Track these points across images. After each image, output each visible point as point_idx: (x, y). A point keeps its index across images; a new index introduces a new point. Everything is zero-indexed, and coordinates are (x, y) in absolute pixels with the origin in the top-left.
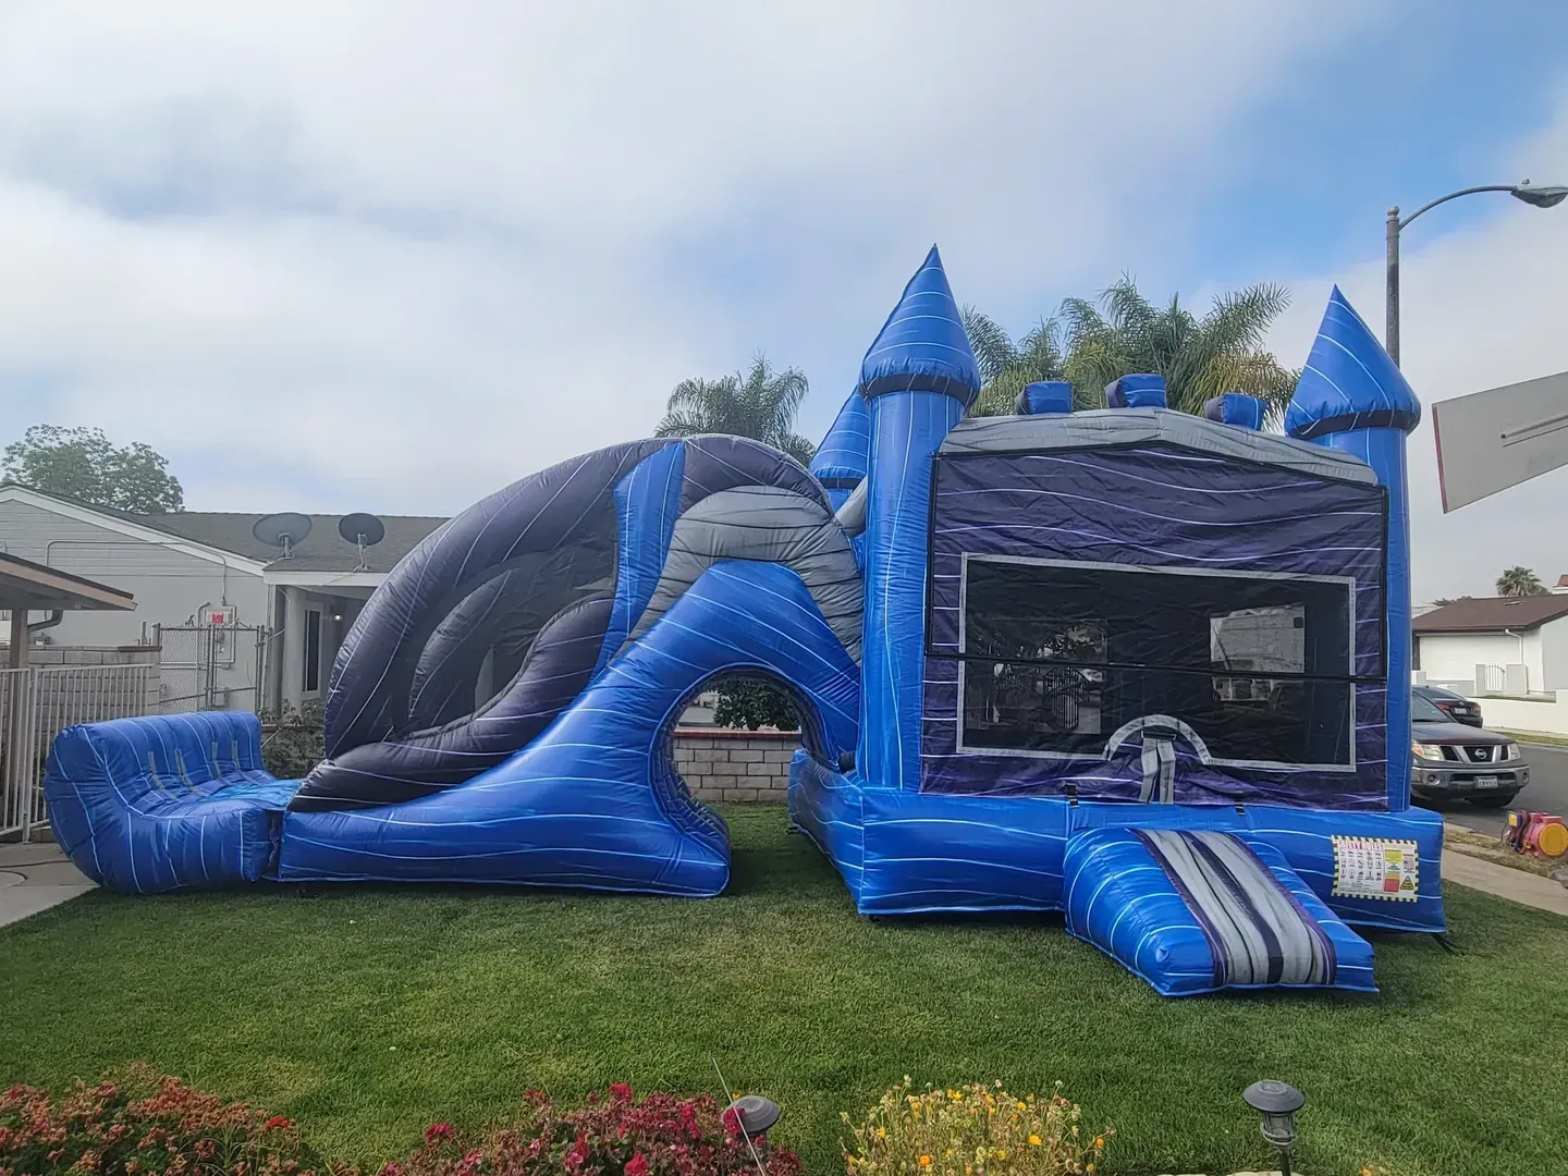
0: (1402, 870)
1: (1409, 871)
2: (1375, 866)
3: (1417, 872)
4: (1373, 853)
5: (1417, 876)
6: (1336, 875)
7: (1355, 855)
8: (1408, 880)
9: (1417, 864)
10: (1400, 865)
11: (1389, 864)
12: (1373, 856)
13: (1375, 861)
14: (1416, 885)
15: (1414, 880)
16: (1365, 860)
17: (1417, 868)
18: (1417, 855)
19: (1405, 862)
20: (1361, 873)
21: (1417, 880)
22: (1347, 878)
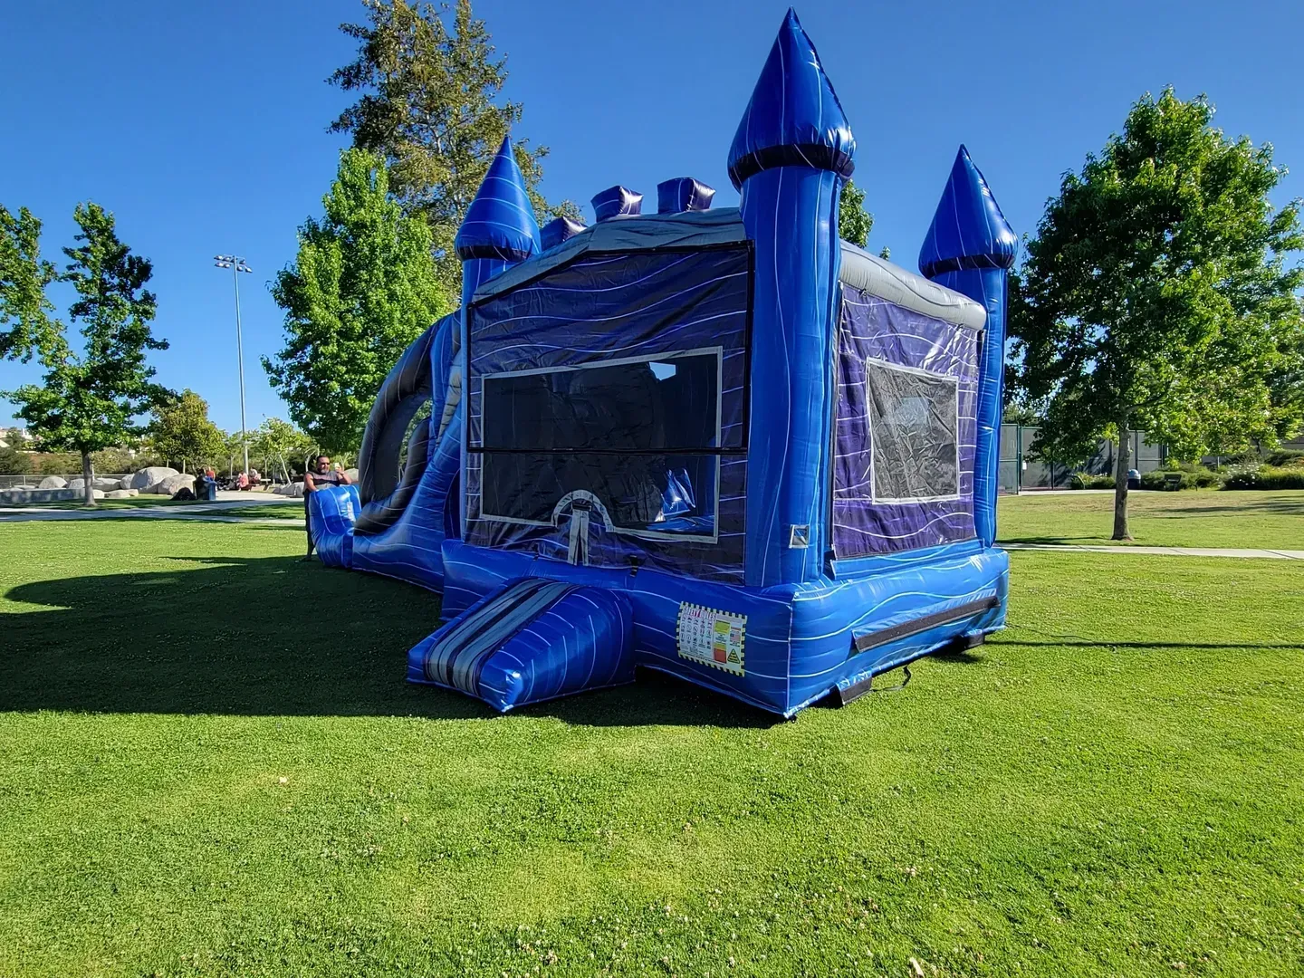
0: (728, 643)
1: (735, 644)
2: (706, 634)
3: (743, 647)
4: (706, 621)
5: (742, 651)
6: (677, 638)
7: (692, 622)
8: (733, 653)
9: (743, 638)
10: (727, 637)
11: (716, 635)
12: (706, 625)
13: (706, 630)
14: (742, 659)
15: (741, 655)
16: (699, 628)
17: (743, 643)
18: (744, 630)
19: (732, 635)
20: (695, 640)
21: (743, 655)
22: (685, 643)
